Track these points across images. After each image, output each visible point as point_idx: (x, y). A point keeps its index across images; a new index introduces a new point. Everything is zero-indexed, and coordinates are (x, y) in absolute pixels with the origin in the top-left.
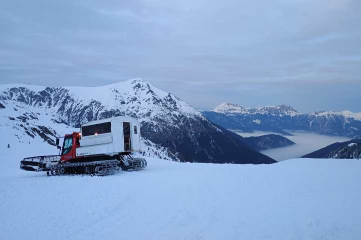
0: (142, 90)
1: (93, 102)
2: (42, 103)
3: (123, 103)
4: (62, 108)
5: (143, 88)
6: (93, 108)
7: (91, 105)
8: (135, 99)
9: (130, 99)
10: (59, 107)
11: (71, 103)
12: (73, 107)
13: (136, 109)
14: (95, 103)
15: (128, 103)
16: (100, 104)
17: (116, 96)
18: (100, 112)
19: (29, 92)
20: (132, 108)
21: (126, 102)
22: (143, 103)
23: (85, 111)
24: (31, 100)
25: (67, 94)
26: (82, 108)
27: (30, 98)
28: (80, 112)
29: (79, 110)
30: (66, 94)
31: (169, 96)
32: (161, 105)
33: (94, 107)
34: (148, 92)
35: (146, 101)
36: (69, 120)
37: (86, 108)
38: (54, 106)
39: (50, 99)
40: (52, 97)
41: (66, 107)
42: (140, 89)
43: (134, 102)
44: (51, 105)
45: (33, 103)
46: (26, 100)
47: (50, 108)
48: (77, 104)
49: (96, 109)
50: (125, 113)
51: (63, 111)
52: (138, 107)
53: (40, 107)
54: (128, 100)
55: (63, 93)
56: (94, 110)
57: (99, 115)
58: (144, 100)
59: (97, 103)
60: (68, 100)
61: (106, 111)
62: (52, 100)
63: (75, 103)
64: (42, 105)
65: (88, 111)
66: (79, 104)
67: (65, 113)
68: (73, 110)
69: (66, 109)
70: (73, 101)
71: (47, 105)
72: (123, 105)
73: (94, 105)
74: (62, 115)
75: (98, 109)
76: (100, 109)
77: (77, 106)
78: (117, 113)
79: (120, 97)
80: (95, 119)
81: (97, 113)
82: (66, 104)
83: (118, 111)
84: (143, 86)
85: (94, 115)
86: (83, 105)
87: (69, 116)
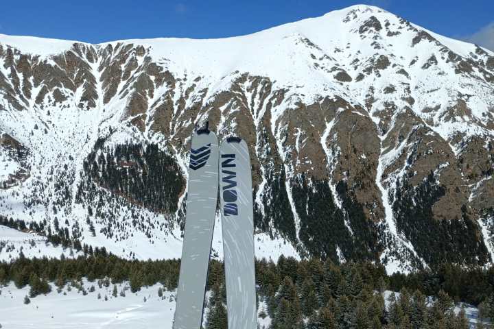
0: (390, 34)
1: (243, 78)
2: (65, 91)
3: (343, 77)
4: (137, 105)
6: (244, 98)
7: (236, 86)
8: (383, 63)
9: (364, 63)
10: (125, 102)
11: (164, 88)
12: (175, 99)
13: (400, 92)
14: (248, 84)
15: (360, 77)
16: (268, 84)
17: (313, 57)
18: (277, 112)
19: (16, 57)
21: (353, 74)
22: (415, 71)
23: (222, 109)
24: (25, 80)
25: (147, 59)
27: (20, 76)
28: (206, 115)
29: (197, 108)
30: (141, 61)
31: (479, 51)
32: (481, 75)
33: (249, 95)
35: (426, 66)
36: (168, 144)
37: (222, 97)
38: (106, 100)
39: (92, 79)
40: (95, 69)
41: (151, 102)
42: (383, 32)
43: (381, 71)
44: (96, 97)
45: (35, 92)
46: (9, 82)
47: (94, 106)
48: (185, 88)
49: (257, 100)
50: (366, 109)
51: (141, 114)
52: (406, 86)
53: (58, 104)
54: (356, 68)
55: (131, 56)
56: (253, 104)
57: (277, 122)
58: (413, 62)
59: (256, 80)
60: (153, 78)
61: (300, 104)
62: (98, 80)
63: (177, 84)
64: (64, 98)
65: (232, 111)
66: (191, 89)
67: (150, 119)
68: (176, 108)
69: (149, 106)
70: (169, 78)
71: (83, 99)
72: (345, 83)
73: (248, 90)
74: (142, 130)
75: (266, 101)
76: (272, 99)
77: (187, 94)
78: (341, 109)
79: (325, 61)
80: (265, 136)
81: (268, 115)
82: (147, 91)
83: (341, 102)
84: (387, 24)
85: (256, 122)
86: (206, 90)
87: (165, 132)
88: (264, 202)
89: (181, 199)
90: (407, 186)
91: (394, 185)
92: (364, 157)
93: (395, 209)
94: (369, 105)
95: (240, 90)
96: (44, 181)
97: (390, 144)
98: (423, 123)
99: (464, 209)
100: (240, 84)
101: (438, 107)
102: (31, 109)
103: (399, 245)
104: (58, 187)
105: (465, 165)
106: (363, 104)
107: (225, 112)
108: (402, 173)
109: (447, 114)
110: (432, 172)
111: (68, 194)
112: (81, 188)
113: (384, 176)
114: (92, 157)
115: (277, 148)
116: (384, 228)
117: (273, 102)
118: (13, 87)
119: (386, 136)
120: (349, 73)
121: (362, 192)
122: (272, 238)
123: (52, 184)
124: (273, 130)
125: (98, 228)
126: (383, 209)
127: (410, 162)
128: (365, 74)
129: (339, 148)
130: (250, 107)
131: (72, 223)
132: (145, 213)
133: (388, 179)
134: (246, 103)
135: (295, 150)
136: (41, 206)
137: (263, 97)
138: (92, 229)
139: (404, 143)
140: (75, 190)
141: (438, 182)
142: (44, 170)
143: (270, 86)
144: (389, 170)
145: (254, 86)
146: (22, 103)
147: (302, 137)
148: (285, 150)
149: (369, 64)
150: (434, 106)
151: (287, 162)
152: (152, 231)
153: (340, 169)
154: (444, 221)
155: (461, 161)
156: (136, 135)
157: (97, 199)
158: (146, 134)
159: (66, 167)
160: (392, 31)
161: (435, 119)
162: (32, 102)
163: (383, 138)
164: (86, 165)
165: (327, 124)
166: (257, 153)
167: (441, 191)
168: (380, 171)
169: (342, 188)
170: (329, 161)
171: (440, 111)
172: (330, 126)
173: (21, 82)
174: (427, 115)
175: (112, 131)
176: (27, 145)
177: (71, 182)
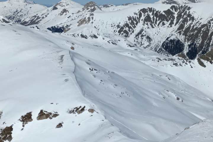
2: (165, 22)
4: (181, 27)
6: (210, 26)
10: (179, 26)
11: (190, 22)
12: (192, 26)
19: (155, 12)
23: (202, 29)
24: (156, 19)
25: (189, 12)
26: (200, 26)
27: (155, 18)
29: (196, 29)
33: (212, 25)
36: (185, 39)
37: (203, 26)
38: (175, 25)
39: (174, 18)
40: (176, 16)
44: (173, 24)
45: (158, 22)
46: (152, 20)
47: (172, 27)
48: (196, 22)
51: (181, 30)
53: (163, 26)
55: (186, 10)
56: (211, 28)
60: (189, 18)
62: (176, 18)
63: (194, 21)
64: (165, 24)
65: (204, 30)
66: (198, 22)
67: (183, 32)
68: (191, 28)
69: (185, 27)
70: (193, 19)
71: (170, 24)
73: (212, 23)
74: (180, 35)
77: (196, 24)
82: (186, 23)
85: (209, 34)
86: (201, 23)
87: (186, 36)
95: (210, 23)
96: (153, 47)
100: (211, 21)
102: (156, 28)
104: (155, 49)
111: (156, 51)
112: (160, 49)
114: (164, 42)
115: (211, 41)
118: (153, 21)
123: (154, 48)
140: (158, 50)
142: (154, 45)
146: (154, 26)
151: (211, 46)
156: (178, 36)
157: (161, 52)
158: (180, 36)
159: (158, 44)
162: (156, 25)
164: (163, 44)
166: (205, 43)
173: (155, 19)
175: (172, 35)
176: (152, 38)
177: (158, 48)
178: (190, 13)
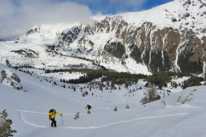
0: (193, 5)
1: (145, 23)
2: (103, 29)
3: (175, 20)
4: (118, 32)
5: (194, 3)
6: (144, 29)
7: (143, 26)
8: (188, 15)
9: (182, 16)
10: (116, 31)
11: (125, 27)
12: (127, 30)
13: (191, 24)
14: (146, 24)
15: (180, 20)
17: (167, 15)
18: (152, 32)
20: (187, 24)
22: (198, 17)
23: (138, 32)
25: (122, 19)
26: (135, 29)
28: (134, 34)
29: (132, 32)
33: (146, 28)
34: (201, 7)
35: (202, 15)
36: (124, 41)
37: (138, 29)
38: (112, 30)
39: (109, 25)
40: (110, 24)
41: (121, 31)
42: (191, 5)
43: (186, 18)
44: (110, 30)
45: (97, 30)
46: (92, 28)
47: (109, 32)
48: (130, 26)
49: (148, 29)
50: (179, 30)
51: (119, 34)
52: (193, 22)
53: (101, 32)
54: (179, 17)
55: (118, 19)
56: (146, 30)
57: (152, 35)
58: (198, 14)
59: (148, 23)
60: (123, 24)
61: (159, 30)
62: (111, 26)
63: (128, 26)
64: (103, 31)
65: (141, 32)
66: (132, 27)
67: (121, 35)
68: (127, 32)
69: (121, 32)
70: (127, 24)
71: (107, 31)
72: (175, 22)
73: (146, 26)
74: (118, 38)
75: (150, 29)
76: (152, 28)
77: (130, 28)
78: (170, 31)
79: (170, 16)
80: (148, 39)
81: (150, 33)
82: (121, 28)
83: (171, 28)
84: (193, 2)
85: (146, 35)
86: (135, 27)
87: (124, 38)
88: (143, 56)
89: (124, 55)
90: (184, 52)
91: (180, 52)
92: (175, 44)
93: (178, 58)
94: (180, 29)
95: (144, 26)
96: (96, 51)
97: (183, 40)
98: (195, 34)
99: (199, 59)
100: (144, 25)
101: (201, 29)
102: (96, 34)
103: (176, 68)
104: (98, 52)
105: (204, 46)
106: (178, 28)
107: (139, 33)
108: (184, 48)
109: (203, 31)
110: (193, 48)
111: (100, 54)
112: (103, 52)
113: (179, 49)
114: (106, 45)
115: (150, 42)
116: (174, 63)
117: (152, 29)
118: (92, 29)
119: (183, 38)
120: (177, 19)
121: (170, 54)
122: (142, 65)
123: (97, 51)
124: (150, 37)
125: (104, 61)
126: (175, 58)
127: (187, 45)
128: (181, 19)
129: (167, 42)
130: (145, 31)
131: (99, 60)
132: (115, 58)
133: (180, 50)
134: (145, 30)
135: (155, 42)
136: (94, 56)
137: (149, 28)
138: (103, 61)
139: (187, 40)
140: (101, 53)
141: (193, 51)
142: (97, 48)
143: (152, 25)
144: (181, 47)
145: (148, 25)
146: (94, 33)
147: (157, 39)
148: (152, 42)
149: (183, 16)
150: (200, 28)
151: (152, 46)
152: (115, 62)
153: (166, 47)
154: (192, 62)
155: (203, 45)
156: (117, 39)
157: (105, 55)
158: (119, 39)
159: (101, 48)
160: (194, 4)
161: (199, 33)
162: (96, 32)
163: (181, 38)
164: (105, 47)
165: (165, 35)
166: (145, 43)
167: (193, 54)
168: (178, 47)
169: (165, 52)
170: (164, 45)
171: (201, 30)
172: (166, 35)
173: (94, 27)
174: (197, 31)
175: (111, 39)
176: (94, 43)
177: (101, 51)
178: (124, 20)
